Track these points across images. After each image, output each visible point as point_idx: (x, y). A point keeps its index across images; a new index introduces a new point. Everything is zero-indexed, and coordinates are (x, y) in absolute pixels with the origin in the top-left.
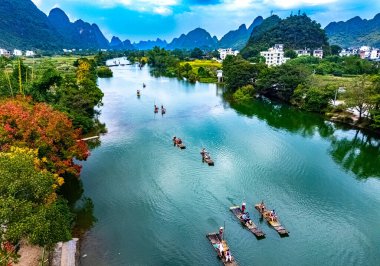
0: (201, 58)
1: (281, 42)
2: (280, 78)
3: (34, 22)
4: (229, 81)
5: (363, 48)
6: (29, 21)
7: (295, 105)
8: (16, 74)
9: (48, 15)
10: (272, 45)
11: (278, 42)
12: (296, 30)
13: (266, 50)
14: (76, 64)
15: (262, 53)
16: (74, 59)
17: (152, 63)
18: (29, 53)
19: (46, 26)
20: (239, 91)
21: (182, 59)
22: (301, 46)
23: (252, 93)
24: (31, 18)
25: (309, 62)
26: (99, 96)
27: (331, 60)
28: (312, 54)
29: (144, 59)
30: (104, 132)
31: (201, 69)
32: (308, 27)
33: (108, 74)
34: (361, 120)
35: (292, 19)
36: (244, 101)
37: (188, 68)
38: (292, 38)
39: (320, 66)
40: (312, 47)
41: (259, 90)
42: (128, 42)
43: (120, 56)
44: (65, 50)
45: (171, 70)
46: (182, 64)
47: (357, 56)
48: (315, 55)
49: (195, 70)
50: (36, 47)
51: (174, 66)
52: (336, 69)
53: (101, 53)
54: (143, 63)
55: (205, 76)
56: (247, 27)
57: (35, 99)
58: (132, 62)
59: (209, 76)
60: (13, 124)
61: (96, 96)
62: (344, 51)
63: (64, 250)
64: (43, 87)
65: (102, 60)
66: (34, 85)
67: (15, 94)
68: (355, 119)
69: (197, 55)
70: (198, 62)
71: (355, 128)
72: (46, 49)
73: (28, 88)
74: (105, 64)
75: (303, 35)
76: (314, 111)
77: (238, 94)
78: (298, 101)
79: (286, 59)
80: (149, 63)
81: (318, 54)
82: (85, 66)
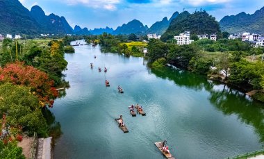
0: (135, 41)
1: (189, 29)
2: (181, 53)
3: (20, 15)
4: (151, 55)
5: (245, 34)
6: (17, 14)
7: (190, 70)
8: (14, 49)
9: (30, 10)
10: (182, 32)
11: (187, 29)
12: (199, 22)
13: (178, 35)
14: (50, 44)
15: (175, 37)
16: (49, 41)
17: (102, 43)
18: (17, 37)
19: (29, 18)
20: (156, 62)
21: (122, 41)
22: (202, 32)
23: (165, 63)
24: (19, 13)
25: (207, 43)
26: (65, 64)
27: (221, 42)
28: (209, 38)
29: (97, 41)
30: (68, 86)
31: (134, 48)
32: (207, 20)
33: (72, 51)
34: (227, 78)
35: (196, 14)
36: (159, 68)
37: (125, 47)
38: (196, 27)
39: (213, 46)
40: (209, 33)
41: (169, 61)
42: (86, 29)
43: (80, 39)
44: (42, 35)
45: (114, 48)
46: (122, 44)
47: (240, 39)
48: (211, 38)
49: (130, 48)
50: (22, 32)
51: (116, 45)
52: (223, 48)
53: (67, 37)
54: (96, 44)
55: (136, 52)
56: (168, 19)
57: (26, 64)
58: (88, 43)
59: (139, 52)
60: (15, 76)
61: (63, 64)
62: (231, 36)
63: (45, 142)
64: (30, 57)
65: (68, 41)
66: (25, 56)
67: (14, 61)
68: (223, 78)
69: (133, 38)
70: (133, 43)
71: (223, 83)
72: (29, 34)
73: (21, 57)
74: (69, 44)
75: (203, 25)
76: (201, 74)
77: (155, 63)
78: (192, 67)
79: (191, 41)
80: (100, 44)
81: (214, 38)
82: (56, 45)
